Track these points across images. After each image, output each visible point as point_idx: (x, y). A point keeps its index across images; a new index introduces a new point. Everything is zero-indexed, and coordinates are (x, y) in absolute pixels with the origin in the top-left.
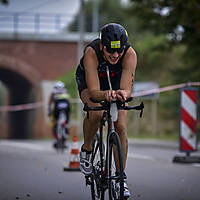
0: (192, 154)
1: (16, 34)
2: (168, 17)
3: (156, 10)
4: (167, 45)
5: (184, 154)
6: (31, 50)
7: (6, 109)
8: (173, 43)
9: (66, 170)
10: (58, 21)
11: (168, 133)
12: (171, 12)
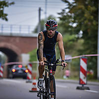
0: (85, 86)
1: (11, 34)
2: (76, 27)
3: (70, 24)
4: (75, 39)
5: (81, 86)
6: (18, 40)
7: (6, 64)
8: (78, 38)
9: (30, 91)
10: (29, 28)
11: (75, 77)
12: (77, 25)
